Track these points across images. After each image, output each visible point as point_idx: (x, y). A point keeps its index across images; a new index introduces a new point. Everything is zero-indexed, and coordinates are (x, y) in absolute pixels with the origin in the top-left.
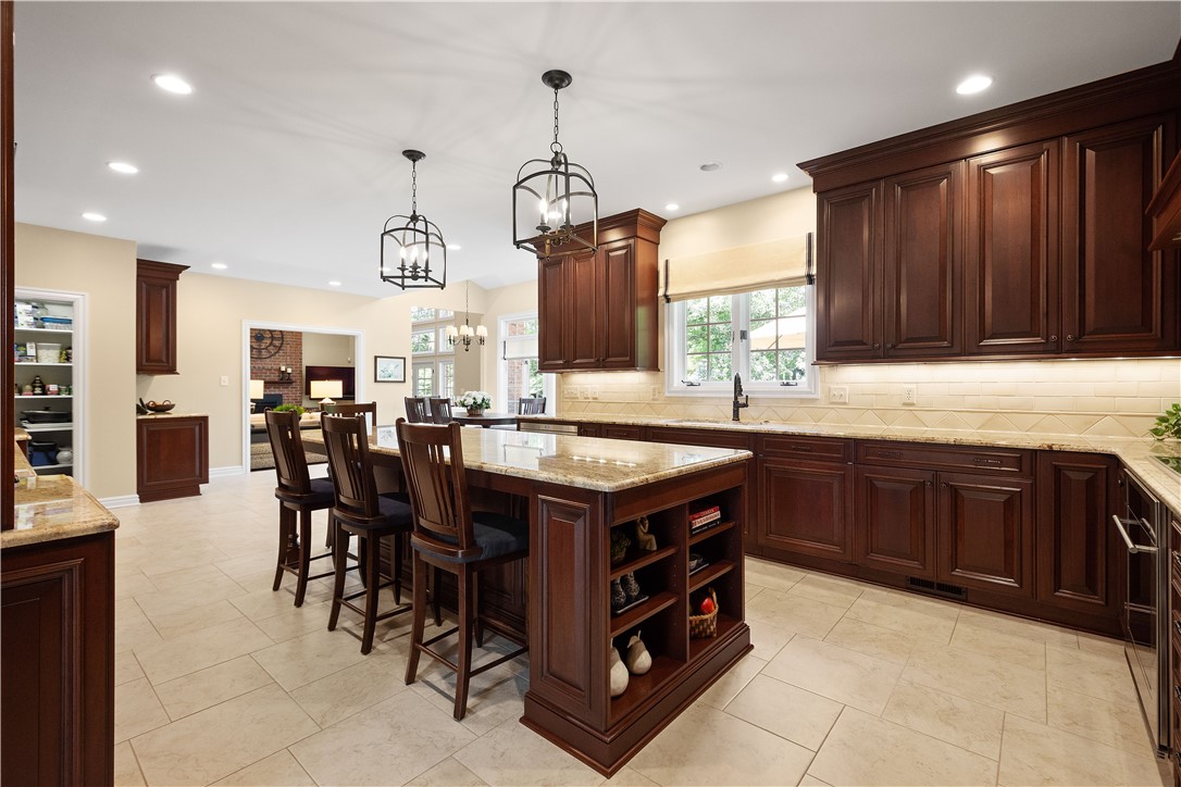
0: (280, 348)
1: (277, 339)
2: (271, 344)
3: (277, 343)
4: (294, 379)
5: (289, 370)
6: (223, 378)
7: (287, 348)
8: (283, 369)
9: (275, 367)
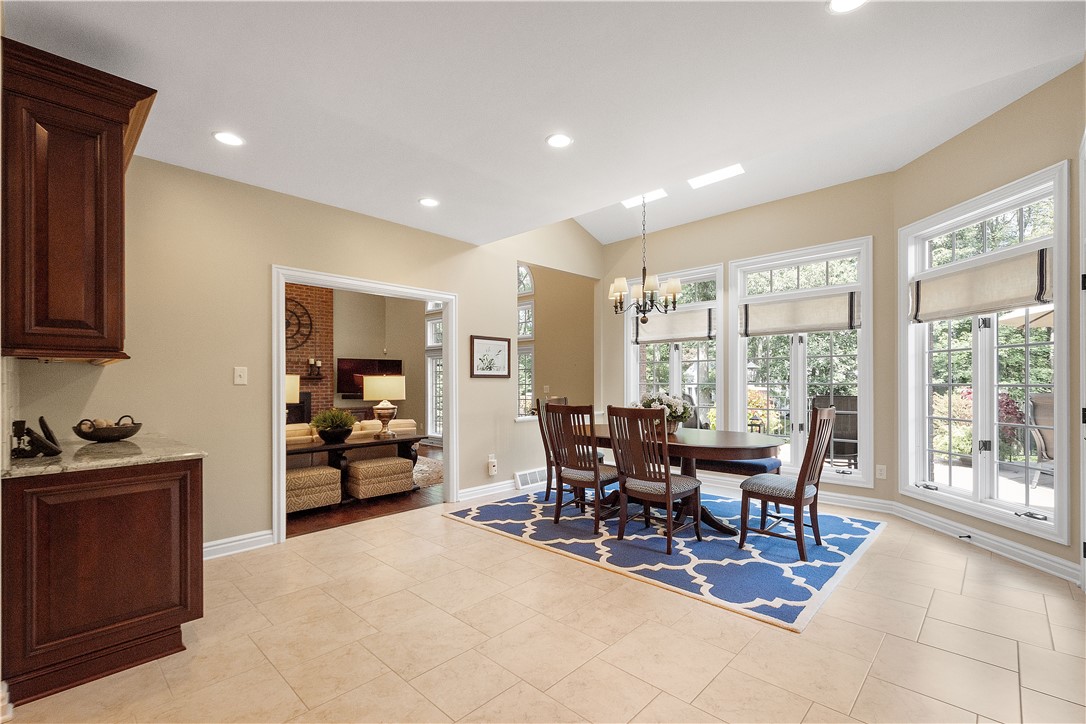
0: (308, 337)
1: (304, 326)
2: (298, 332)
3: (305, 331)
4: (324, 374)
5: (319, 364)
6: (239, 370)
7: (317, 337)
8: (312, 361)
9: (304, 359)
